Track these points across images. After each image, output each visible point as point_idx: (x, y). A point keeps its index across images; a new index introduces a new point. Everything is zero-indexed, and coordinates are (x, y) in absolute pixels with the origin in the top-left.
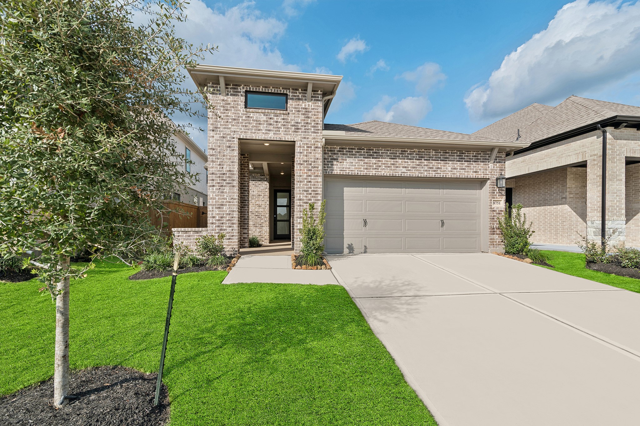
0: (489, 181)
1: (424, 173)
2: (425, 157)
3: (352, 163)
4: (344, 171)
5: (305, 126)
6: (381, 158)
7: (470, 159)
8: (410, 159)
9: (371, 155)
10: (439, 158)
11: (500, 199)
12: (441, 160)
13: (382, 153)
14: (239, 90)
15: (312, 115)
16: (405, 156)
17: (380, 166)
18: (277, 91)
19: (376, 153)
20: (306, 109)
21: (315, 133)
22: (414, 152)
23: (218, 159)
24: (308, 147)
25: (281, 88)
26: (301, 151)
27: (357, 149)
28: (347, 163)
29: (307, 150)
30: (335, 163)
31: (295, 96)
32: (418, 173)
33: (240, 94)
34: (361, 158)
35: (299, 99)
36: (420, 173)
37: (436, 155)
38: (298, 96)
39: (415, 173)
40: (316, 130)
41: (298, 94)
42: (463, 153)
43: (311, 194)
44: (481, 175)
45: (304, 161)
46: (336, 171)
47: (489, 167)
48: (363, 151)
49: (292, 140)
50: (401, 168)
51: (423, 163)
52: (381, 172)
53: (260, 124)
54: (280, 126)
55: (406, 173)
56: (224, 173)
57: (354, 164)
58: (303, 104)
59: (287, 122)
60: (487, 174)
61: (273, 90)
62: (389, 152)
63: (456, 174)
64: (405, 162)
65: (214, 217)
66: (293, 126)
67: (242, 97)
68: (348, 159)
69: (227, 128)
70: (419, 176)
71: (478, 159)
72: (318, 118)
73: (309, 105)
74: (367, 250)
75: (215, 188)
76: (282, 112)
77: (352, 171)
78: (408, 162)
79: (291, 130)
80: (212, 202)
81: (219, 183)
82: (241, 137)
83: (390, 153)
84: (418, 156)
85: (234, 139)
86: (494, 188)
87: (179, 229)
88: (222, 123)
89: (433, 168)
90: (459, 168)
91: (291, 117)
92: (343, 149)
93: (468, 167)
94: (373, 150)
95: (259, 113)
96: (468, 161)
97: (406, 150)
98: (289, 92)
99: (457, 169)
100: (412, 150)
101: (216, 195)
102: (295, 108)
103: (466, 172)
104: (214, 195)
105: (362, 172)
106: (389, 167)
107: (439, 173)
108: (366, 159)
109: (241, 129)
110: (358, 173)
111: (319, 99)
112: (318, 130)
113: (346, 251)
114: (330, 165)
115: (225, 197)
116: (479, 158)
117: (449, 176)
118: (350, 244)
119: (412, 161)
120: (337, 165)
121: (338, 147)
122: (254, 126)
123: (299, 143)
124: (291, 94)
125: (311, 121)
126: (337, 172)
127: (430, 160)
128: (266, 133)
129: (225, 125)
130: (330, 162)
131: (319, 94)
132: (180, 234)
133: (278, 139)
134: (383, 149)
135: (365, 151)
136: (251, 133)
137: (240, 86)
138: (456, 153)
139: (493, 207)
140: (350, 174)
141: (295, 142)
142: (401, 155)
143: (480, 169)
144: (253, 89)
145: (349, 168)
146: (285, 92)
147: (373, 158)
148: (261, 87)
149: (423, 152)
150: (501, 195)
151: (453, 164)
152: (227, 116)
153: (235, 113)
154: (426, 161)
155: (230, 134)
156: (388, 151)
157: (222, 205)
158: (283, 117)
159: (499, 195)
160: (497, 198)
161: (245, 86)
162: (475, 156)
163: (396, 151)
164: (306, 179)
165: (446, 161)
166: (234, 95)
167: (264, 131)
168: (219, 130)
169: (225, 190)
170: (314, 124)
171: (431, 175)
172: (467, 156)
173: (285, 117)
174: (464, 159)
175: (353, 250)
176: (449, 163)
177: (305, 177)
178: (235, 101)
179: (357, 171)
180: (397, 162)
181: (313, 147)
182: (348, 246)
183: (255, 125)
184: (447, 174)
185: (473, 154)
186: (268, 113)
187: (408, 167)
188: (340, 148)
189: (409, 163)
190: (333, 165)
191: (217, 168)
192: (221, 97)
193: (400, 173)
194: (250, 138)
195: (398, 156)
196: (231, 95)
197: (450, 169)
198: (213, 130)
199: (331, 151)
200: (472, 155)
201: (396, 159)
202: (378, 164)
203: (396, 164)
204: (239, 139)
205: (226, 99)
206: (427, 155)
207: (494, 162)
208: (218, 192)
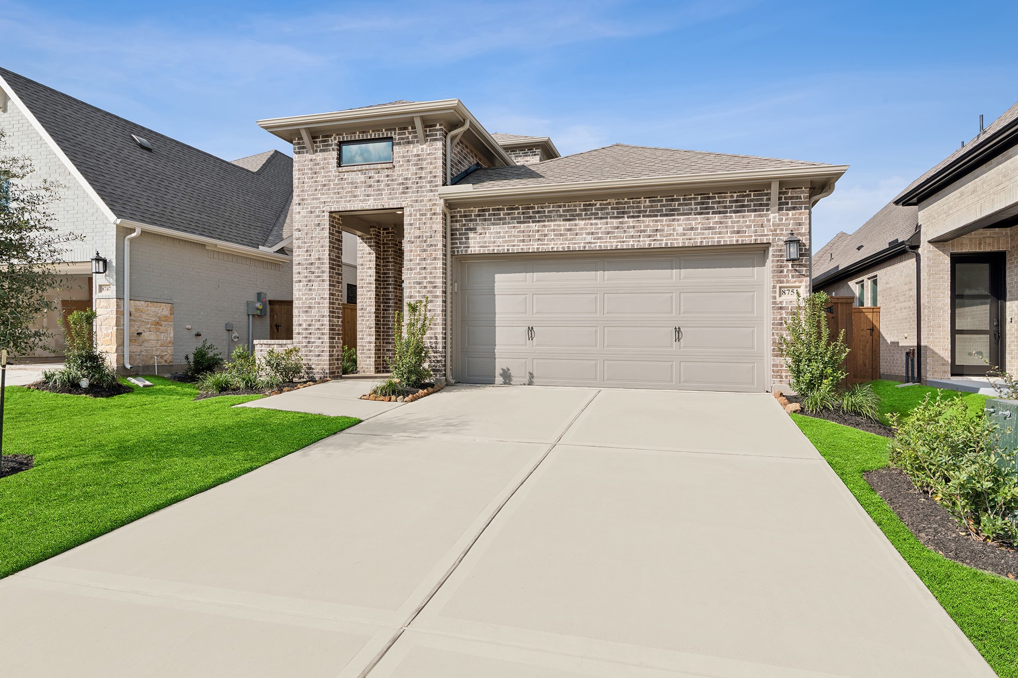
0: (771, 249)
1: (629, 242)
2: (630, 212)
3: (500, 233)
4: (486, 247)
5: (417, 183)
6: (548, 221)
7: (725, 207)
8: (601, 218)
9: (530, 217)
10: (658, 211)
11: (797, 284)
12: (661, 216)
13: (549, 212)
14: (330, 143)
15: (427, 164)
16: (592, 214)
17: (546, 235)
18: (379, 134)
19: (538, 212)
20: (418, 155)
21: (432, 191)
22: (609, 204)
23: (305, 243)
24: (422, 215)
25: (384, 130)
26: (412, 222)
27: (508, 209)
28: (491, 233)
29: (420, 219)
30: (471, 235)
31: (403, 139)
32: (617, 242)
33: (331, 148)
34: (513, 223)
35: (409, 143)
36: (620, 242)
37: (652, 206)
38: (408, 138)
39: (611, 244)
40: (434, 187)
41: (407, 135)
42: (709, 198)
43: (425, 287)
44: (749, 238)
45: (415, 237)
46: (473, 249)
47: (769, 220)
48: (516, 212)
49: (399, 207)
50: (584, 236)
51: (626, 222)
52: (547, 244)
53: (356, 187)
54: (382, 187)
55: (594, 243)
56: (312, 263)
57: (502, 235)
58: (415, 149)
59: (392, 180)
60: (765, 235)
61: (373, 135)
62: (561, 209)
63: (695, 239)
64: (591, 224)
65: (300, 325)
66: (399, 184)
67: (334, 152)
68: (492, 227)
69: (316, 199)
70: (619, 247)
71: (743, 206)
72: (435, 168)
73: (422, 150)
74: (534, 380)
75: (301, 284)
76: (384, 166)
77: (499, 246)
78: (596, 224)
79: (397, 192)
80: (299, 304)
81: (306, 277)
82: (333, 210)
83: (564, 211)
84: (615, 211)
85: (323, 214)
86: (782, 261)
87: (262, 341)
88: (310, 193)
89: (644, 231)
90: (700, 226)
91: (398, 171)
92: (483, 211)
93: (721, 223)
94: (533, 208)
95: (355, 171)
96: (720, 213)
97: (593, 202)
98: (395, 134)
99: (697, 229)
100: (605, 202)
101: (303, 294)
102: (403, 157)
103: (715, 233)
104: (301, 293)
105: (515, 247)
106: (561, 235)
107: (658, 240)
108: (522, 225)
109: (332, 198)
110: (508, 250)
111: (438, 137)
112: (437, 186)
113: (499, 379)
114: (464, 240)
115: (314, 296)
116: (746, 203)
117: (678, 243)
118: (505, 368)
119: (605, 221)
120: (476, 238)
121: (477, 209)
122: (349, 192)
123: (408, 209)
124: (397, 137)
125: (426, 173)
126: (475, 250)
127: (639, 217)
128: (364, 200)
129: (313, 195)
130: (465, 234)
131: (437, 130)
132: (263, 348)
133: (379, 208)
134: (552, 205)
135: (520, 211)
136: (345, 201)
137: (330, 136)
138: (695, 199)
139: (778, 300)
140: (496, 252)
141: (403, 208)
142: (584, 213)
143: (749, 227)
144: (347, 137)
145: (494, 242)
146: (389, 136)
147: (533, 222)
148: (358, 133)
149: (626, 203)
150: (798, 277)
151: (688, 219)
152: (316, 182)
153: (326, 176)
154: (631, 220)
155: (319, 207)
156: (560, 207)
157: (310, 307)
158: (386, 172)
159: (793, 276)
160: (788, 282)
161: (338, 135)
162: (737, 201)
163: (575, 206)
164: (419, 264)
165: (673, 215)
166: (323, 151)
167: (361, 198)
168: (306, 202)
169: (313, 287)
170: (430, 177)
171: (641, 245)
172: (719, 202)
173: (389, 172)
174: (713, 208)
175: (511, 380)
176: (678, 220)
177: (418, 262)
178: (325, 159)
179: (508, 246)
180: (576, 225)
181: (429, 215)
182: (501, 372)
183: (350, 190)
184: (675, 239)
185: (732, 197)
186: (367, 170)
187: (597, 233)
188: (479, 210)
189: (600, 226)
190: (467, 238)
191: (304, 255)
192: (309, 156)
193: (582, 245)
194: (343, 209)
195: (578, 215)
196: (321, 151)
197: (680, 230)
198: (299, 204)
199: (465, 216)
200: (728, 200)
201: (576, 220)
202: (543, 231)
203: (575, 230)
204: (330, 212)
205: (314, 158)
206: (633, 207)
207: (780, 209)
208: (306, 289)
